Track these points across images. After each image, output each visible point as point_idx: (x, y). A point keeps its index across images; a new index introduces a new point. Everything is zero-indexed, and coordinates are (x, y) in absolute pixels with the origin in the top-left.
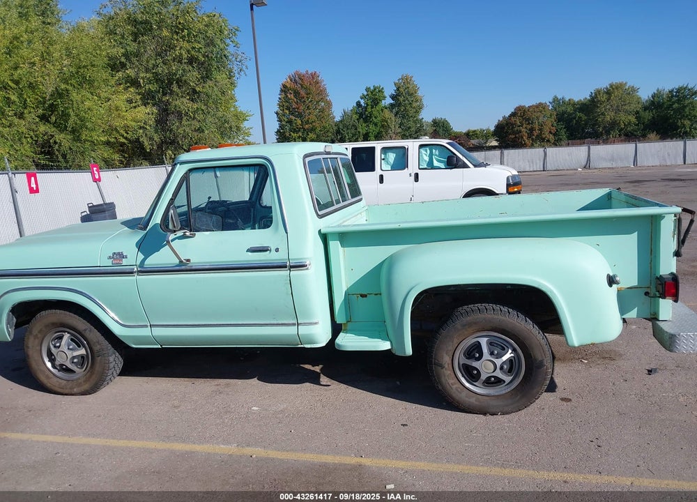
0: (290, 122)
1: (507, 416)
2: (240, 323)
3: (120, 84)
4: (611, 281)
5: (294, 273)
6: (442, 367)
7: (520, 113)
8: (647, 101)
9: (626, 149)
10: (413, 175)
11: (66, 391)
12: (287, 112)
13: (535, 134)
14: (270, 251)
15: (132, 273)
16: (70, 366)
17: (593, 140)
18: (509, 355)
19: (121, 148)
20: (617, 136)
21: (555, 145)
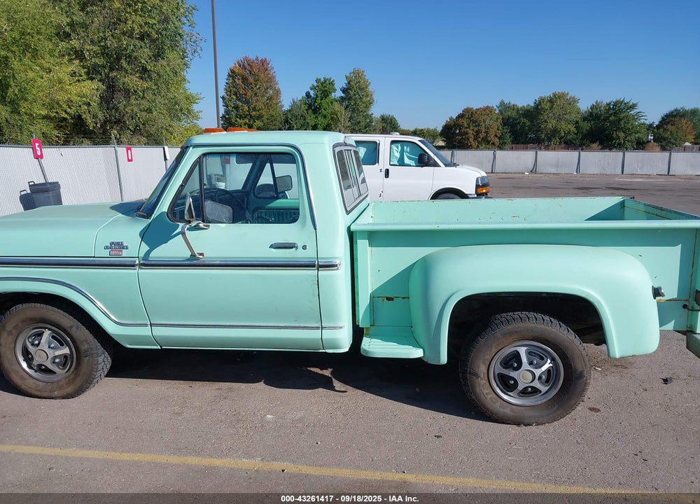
0: (236, 108)
1: (542, 427)
2: (257, 324)
3: (63, 56)
4: (657, 292)
5: (322, 273)
6: (477, 375)
7: (468, 115)
8: (586, 112)
9: (570, 156)
10: (384, 171)
11: (45, 394)
12: (234, 97)
13: (482, 136)
14: (297, 248)
15: (134, 266)
16: (51, 366)
17: (536, 145)
18: (548, 365)
19: (60, 123)
20: (558, 143)
21: (501, 149)
